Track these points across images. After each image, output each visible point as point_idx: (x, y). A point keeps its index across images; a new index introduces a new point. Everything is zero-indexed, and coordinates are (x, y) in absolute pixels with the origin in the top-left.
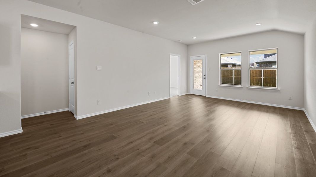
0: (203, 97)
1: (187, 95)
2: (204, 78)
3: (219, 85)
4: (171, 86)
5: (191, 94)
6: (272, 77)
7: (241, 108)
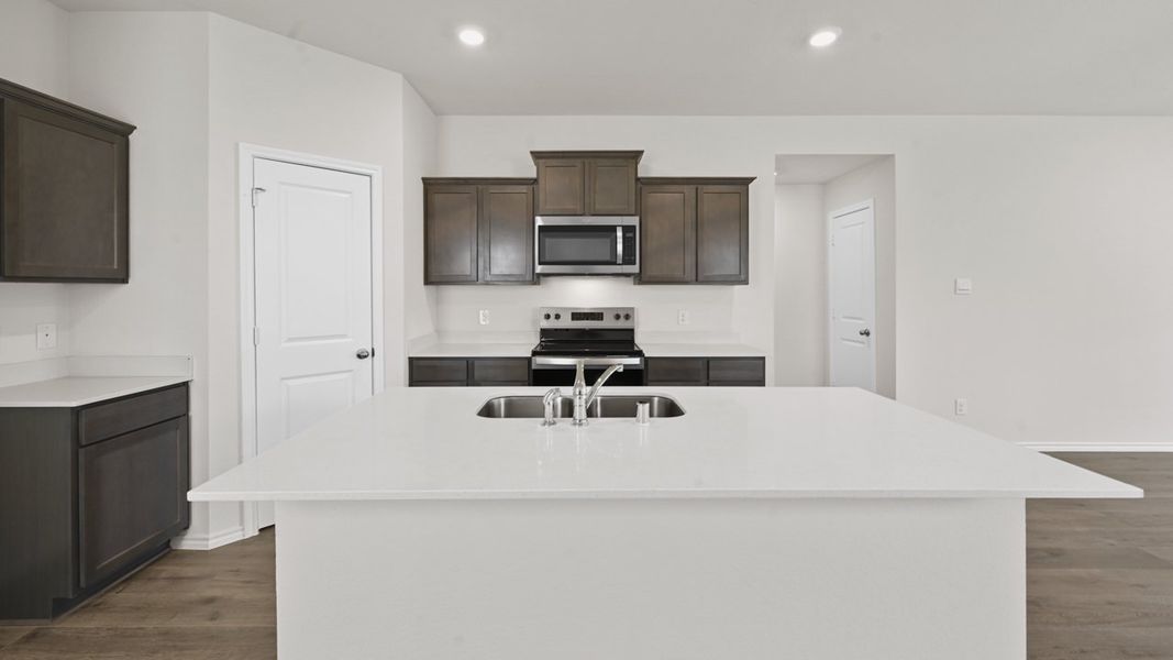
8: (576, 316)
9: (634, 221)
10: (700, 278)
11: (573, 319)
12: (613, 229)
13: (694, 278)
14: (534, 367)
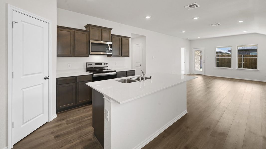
0: (203, 75)
1: (190, 74)
2: (204, 63)
3: (215, 67)
4: (182, 70)
5: (193, 74)
6: (251, 62)
7: (234, 81)
8: (96, 64)
9: (111, 43)
10: (122, 56)
11: (95, 65)
12: (107, 45)
13: (121, 55)
14: (94, 76)
